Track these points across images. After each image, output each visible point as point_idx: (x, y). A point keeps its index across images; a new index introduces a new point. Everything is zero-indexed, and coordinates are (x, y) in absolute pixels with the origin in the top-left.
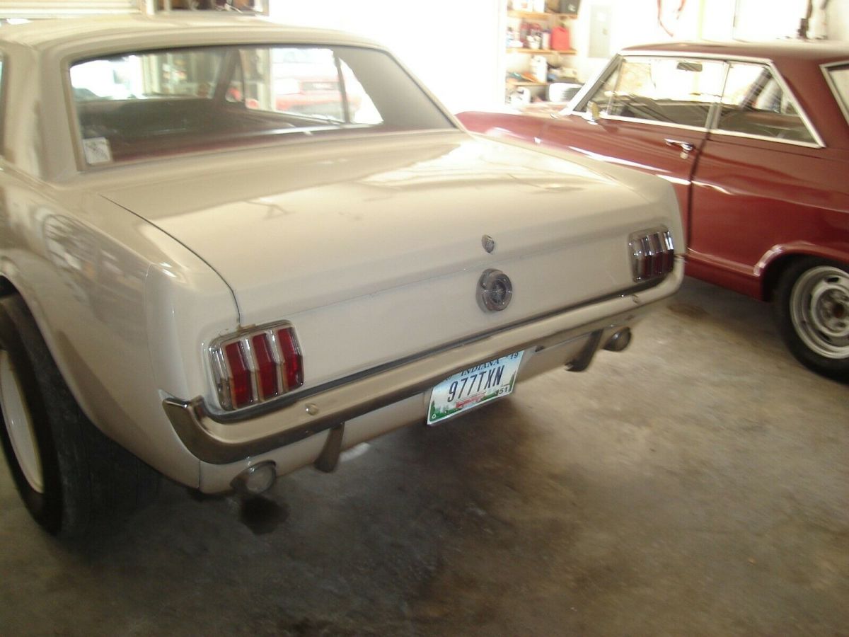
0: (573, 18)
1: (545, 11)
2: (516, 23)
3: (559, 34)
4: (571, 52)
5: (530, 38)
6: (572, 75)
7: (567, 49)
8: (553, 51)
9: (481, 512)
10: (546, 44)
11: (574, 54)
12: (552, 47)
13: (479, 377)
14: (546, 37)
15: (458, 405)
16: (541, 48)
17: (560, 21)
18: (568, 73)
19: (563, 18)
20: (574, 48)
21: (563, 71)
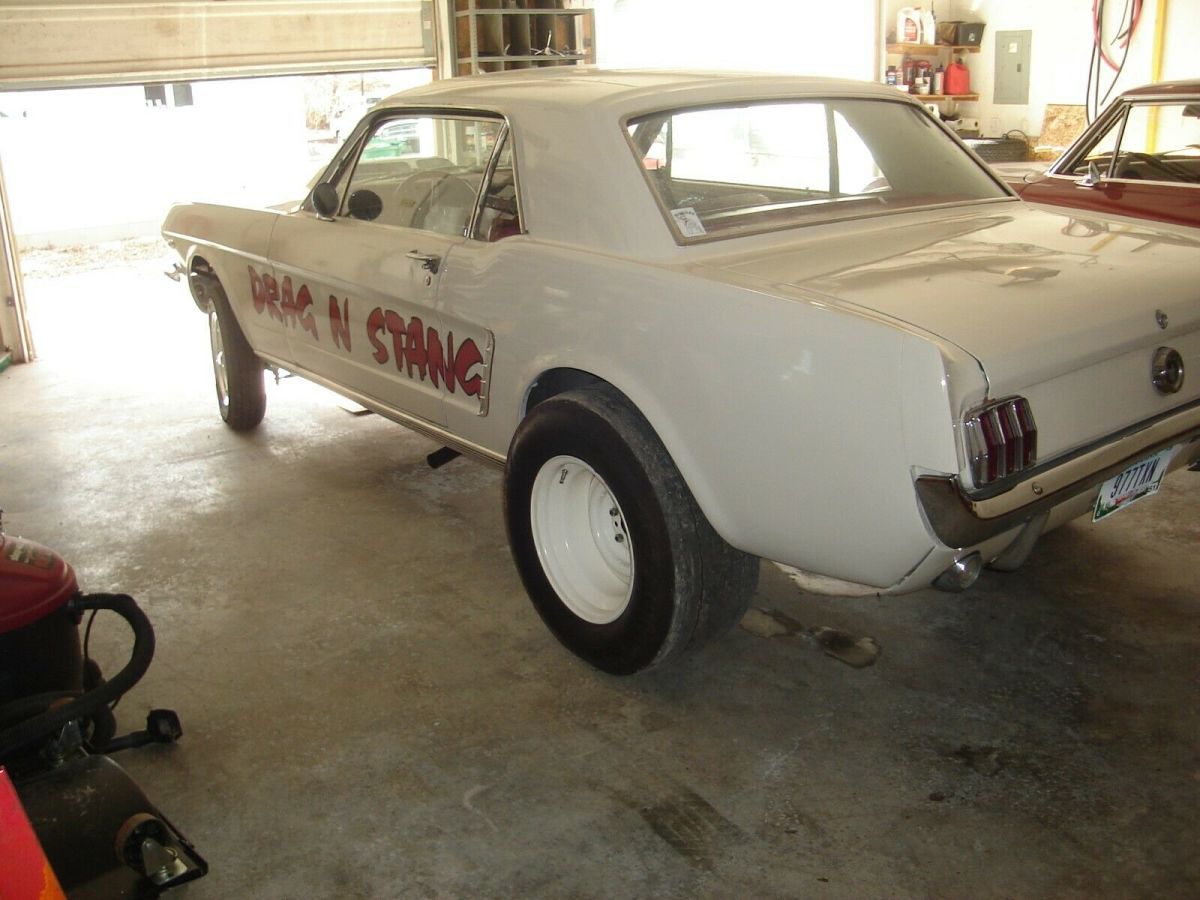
0: (972, 51)
1: (936, 44)
2: (897, 60)
3: (954, 73)
4: (971, 96)
5: (919, 81)
6: (973, 128)
7: (968, 94)
8: (946, 97)
9: (1099, 639)
10: (939, 87)
11: (974, 99)
12: (946, 92)
13: (1132, 472)
14: (939, 77)
15: (1118, 502)
16: (932, 91)
17: (954, 56)
18: (968, 124)
19: (958, 51)
20: (975, 90)
21: (960, 122)
